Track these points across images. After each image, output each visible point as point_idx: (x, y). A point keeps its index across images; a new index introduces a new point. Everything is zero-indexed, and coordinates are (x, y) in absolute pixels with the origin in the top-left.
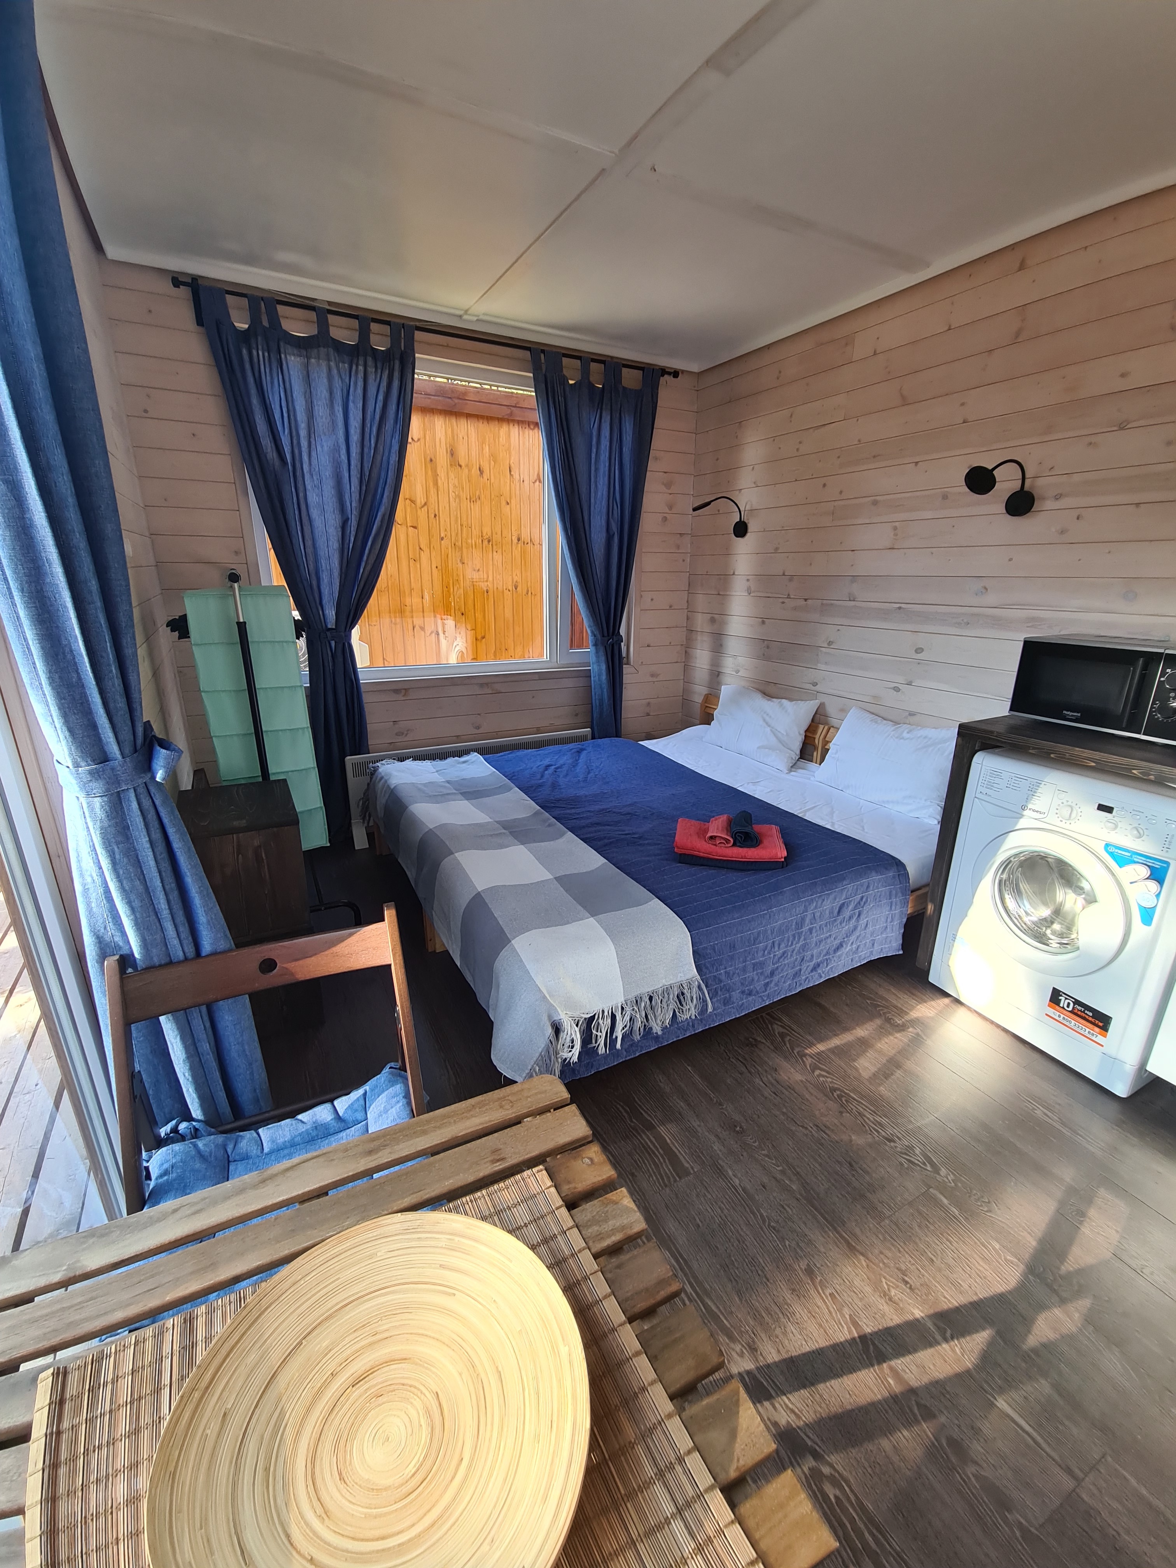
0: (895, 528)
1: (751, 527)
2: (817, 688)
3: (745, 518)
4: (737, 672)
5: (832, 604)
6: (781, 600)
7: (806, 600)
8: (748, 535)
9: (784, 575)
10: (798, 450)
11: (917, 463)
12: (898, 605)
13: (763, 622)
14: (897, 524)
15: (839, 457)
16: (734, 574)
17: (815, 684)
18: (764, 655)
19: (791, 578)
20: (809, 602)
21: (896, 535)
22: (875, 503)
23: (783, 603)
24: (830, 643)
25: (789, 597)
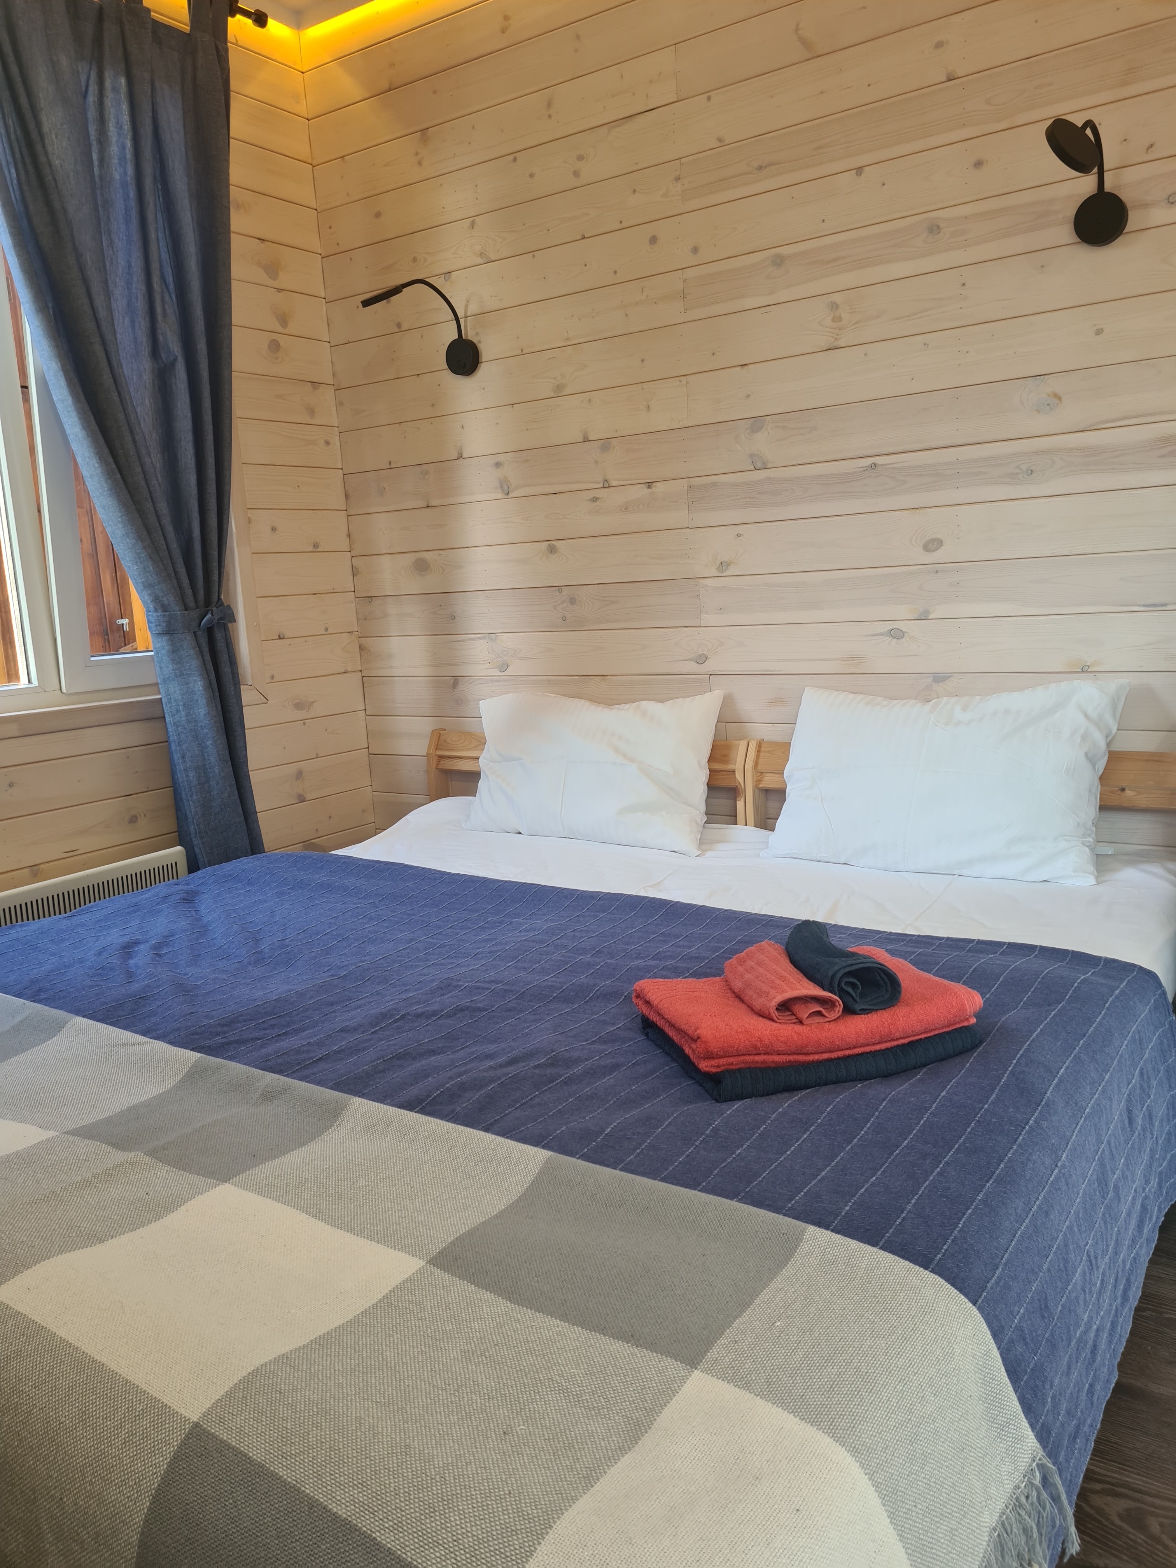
0: (834, 306)
1: (487, 351)
2: (709, 666)
3: (470, 334)
4: (504, 667)
5: (715, 484)
6: (591, 494)
7: (649, 485)
8: (484, 369)
9: (586, 440)
10: (576, 174)
11: (859, 170)
12: (869, 461)
13: (552, 550)
14: (837, 298)
15: (678, 179)
16: (460, 456)
17: (702, 659)
18: (564, 619)
19: (606, 444)
20: (659, 488)
21: (837, 319)
22: (779, 261)
23: (595, 499)
24: (723, 566)
25: (606, 484)
